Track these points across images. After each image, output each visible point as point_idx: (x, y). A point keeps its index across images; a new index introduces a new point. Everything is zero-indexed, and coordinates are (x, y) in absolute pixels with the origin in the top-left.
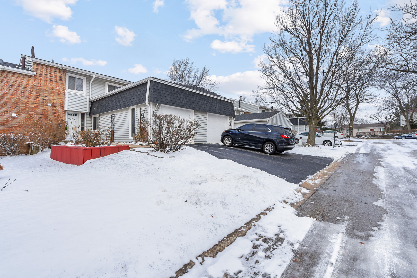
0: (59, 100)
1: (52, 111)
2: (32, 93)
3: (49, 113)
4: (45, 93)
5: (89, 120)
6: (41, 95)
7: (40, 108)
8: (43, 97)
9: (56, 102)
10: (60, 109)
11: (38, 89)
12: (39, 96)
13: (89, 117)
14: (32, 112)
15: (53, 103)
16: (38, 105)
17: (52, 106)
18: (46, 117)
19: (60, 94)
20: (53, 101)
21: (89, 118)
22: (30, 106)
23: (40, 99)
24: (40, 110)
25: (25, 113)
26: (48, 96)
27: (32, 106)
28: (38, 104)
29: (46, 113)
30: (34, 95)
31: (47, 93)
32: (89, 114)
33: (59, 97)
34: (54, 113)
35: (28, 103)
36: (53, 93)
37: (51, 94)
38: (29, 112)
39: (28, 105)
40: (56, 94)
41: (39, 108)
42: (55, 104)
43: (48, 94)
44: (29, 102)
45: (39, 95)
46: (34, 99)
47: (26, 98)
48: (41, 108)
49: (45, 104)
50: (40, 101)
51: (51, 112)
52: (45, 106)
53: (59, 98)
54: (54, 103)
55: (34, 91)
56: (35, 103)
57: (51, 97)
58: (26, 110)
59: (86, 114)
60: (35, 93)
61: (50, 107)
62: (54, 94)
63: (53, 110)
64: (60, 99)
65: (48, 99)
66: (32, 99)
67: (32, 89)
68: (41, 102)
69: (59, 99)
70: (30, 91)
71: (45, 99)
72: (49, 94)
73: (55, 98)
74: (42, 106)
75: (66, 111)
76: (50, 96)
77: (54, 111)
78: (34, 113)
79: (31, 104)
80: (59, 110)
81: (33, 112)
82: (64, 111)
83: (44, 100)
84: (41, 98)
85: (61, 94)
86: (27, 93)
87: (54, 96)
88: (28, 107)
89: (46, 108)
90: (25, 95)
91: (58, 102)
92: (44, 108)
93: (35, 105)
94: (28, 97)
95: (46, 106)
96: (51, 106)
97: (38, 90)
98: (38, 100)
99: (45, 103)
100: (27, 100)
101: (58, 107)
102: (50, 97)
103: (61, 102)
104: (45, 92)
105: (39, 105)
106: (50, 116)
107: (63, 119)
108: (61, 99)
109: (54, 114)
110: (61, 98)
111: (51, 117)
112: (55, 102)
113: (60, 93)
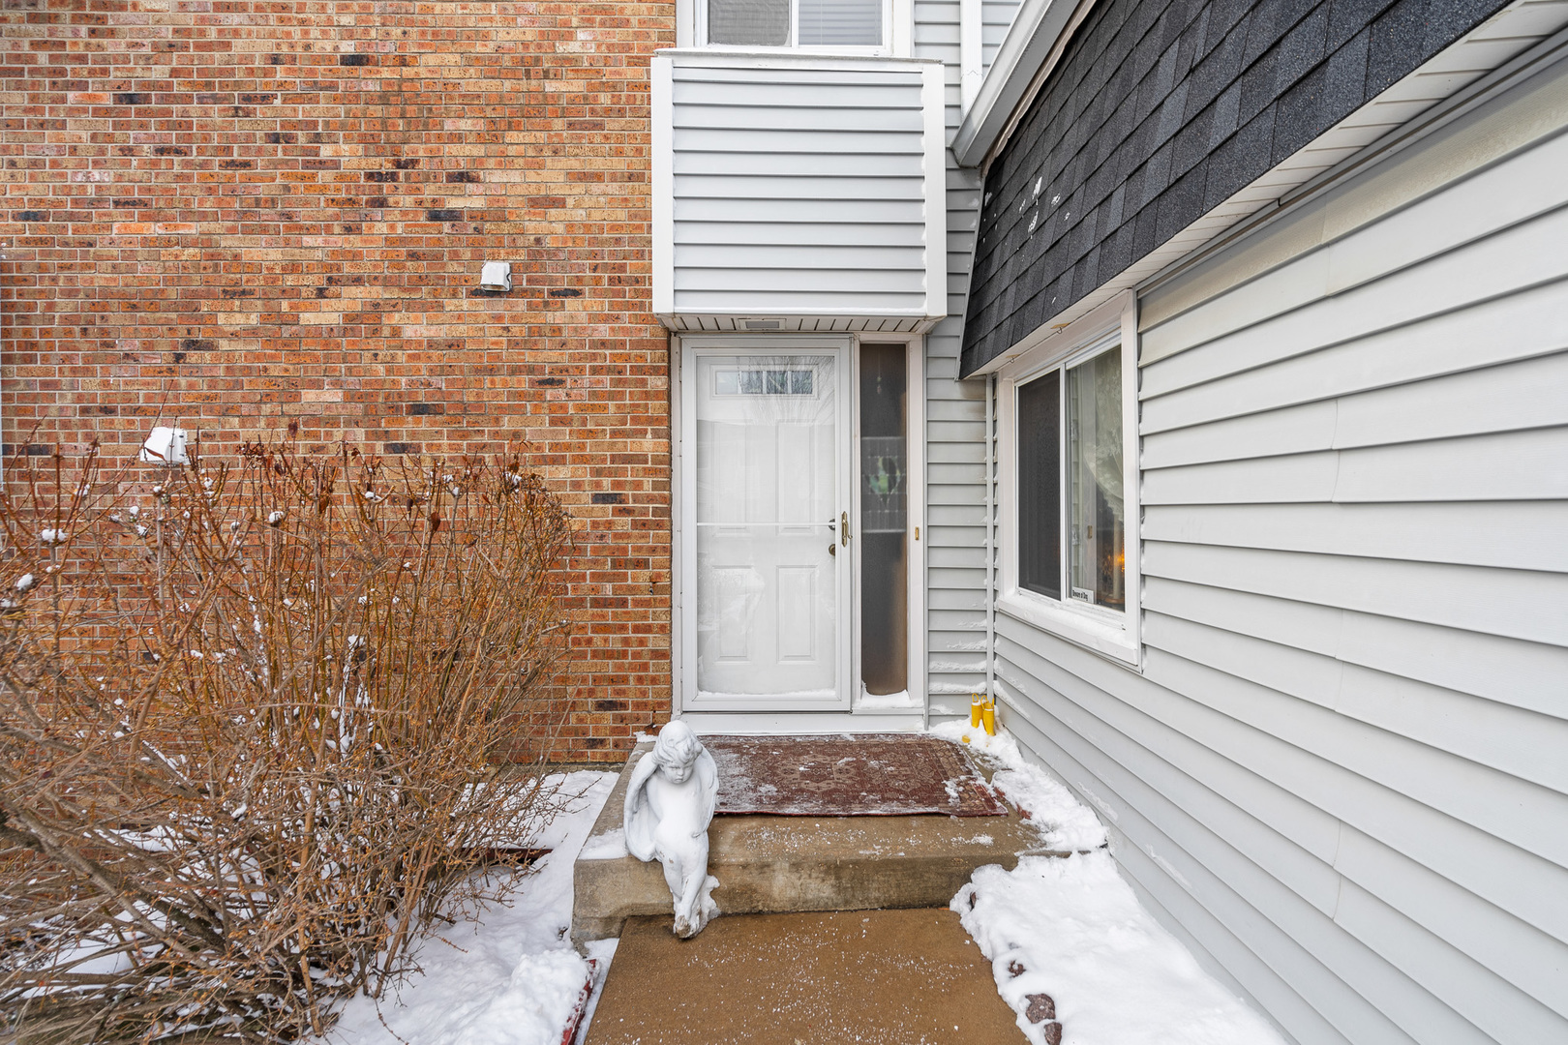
0: (589, 206)
1: (529, 357)
2: (326, 151)
3: (498, 389)
4: (457, 138)
5: (959, 432)
6: (414, 162)
7: (408, 332)
8: (429, 191)
9: (570, 226)
10: (606, 319)
11: (384, 99)
12: (393, 177)
13: (956, 390)
14: (332, 396)
15: (538, 251)
16: (377, 292)
17: (523, 293)
18: (464, 436)
19: (608, 111)
20: (533, 226)
21: (961, 411)
22: (308, 318)
23: (404, 213)
24: (402, 357)
25: (266, 409)
26: (478, 161)
27: (327, 315)
28: (387, 283)
29: (465, 385)
30: (341, 178)
31: (465, 125)
32: (955, 348)
33: (598, 164)
34: (551, 382)
35: (290, 281)
36: (536, 110)
37: (512, 136)
38: (295, 398)
39: (285, 306)
40: (559, 124)
41: (396, 332)
42: (552, 254)
43: (480, 139)
44: (293, 268)
45: (388, 167)
46: (348, 230)
47: (264, 230)
48: (418, 327)
49: (453, 267)
50: (402, 241)
51: (514, 371)
52: (450, 304)
53: (598, 177)
54: (549, 243)
55: (343, 126)
56: (358, 281)
57: (515, 177)
58: (275, 370)
59: (928, 359)
60: (347, 153)
61: (500, 305)
62: (547, 129)
63: (533, 347)
64: (614, 178)
65: (478, 203)
66: (328, 230)
67: (321, 110)
68: (413, 256)
69: (596, 187)
70: (302, 137)
71: (453, 216)
72: (492, 135)
73: (553, 177)
74: (424, 308)
75: (673, 334)
76: (505, 162)
77: (549, 356)
78: (350, 397)
79: (321, 293)
80: (604, 331)
81: (337, 384)
82: (652, 345)
83: (446, 226)
84: (408, 201)
85: (621, 113)
86: (276, 165)
87: (547, 152)
88: (286, 331)
89: (461, 330)
90: (263, 190)
91: (587, 228)
92: (442, 333)
93: (355, 297)
94: (289, 217)
95: (465, 304)
96: (510, 293)
97: (377, 110)
98: (382, 228)
99: (455, 256)
100: (275, 254)
101: (595, 293)
102: (497, 177)
103: (621, 215)
104: (449, 125)
105: (395, 293)
106: (507, 424)
107: (648, 445)
108: (613, 188)
109: (549, 393)
110: (620, 165)
111: (516, 435)
112: (560, 228)
113: (605, 99)
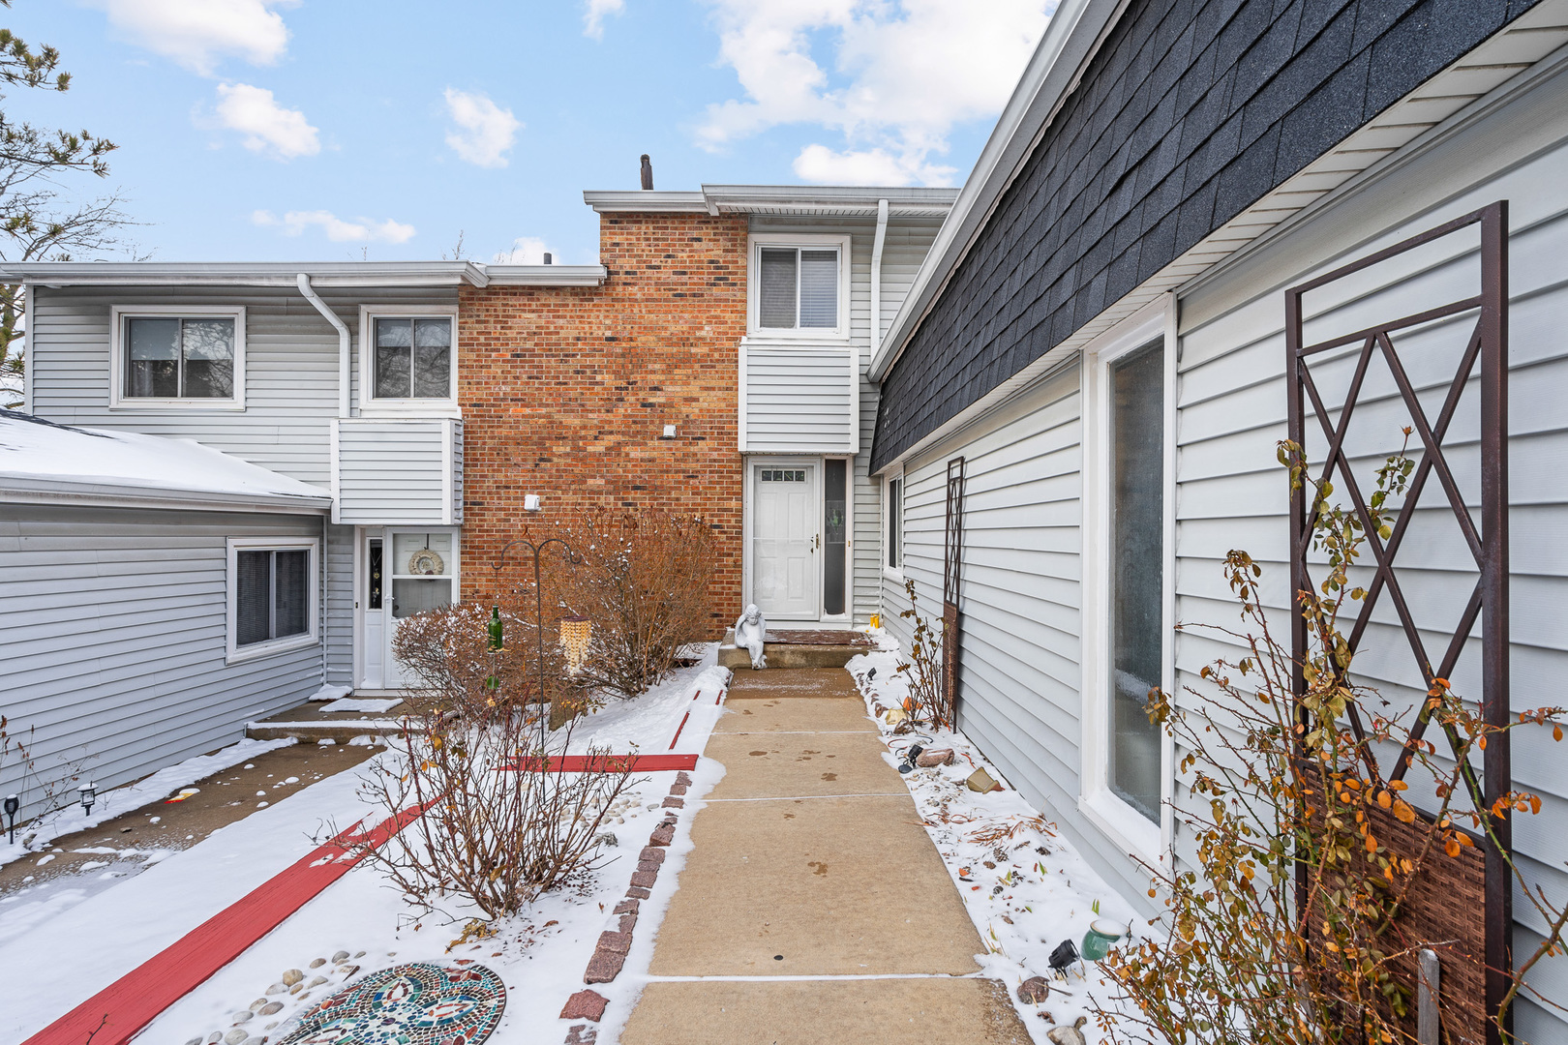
0: (710, 401)
1: (683, 466)
2: (599, 378)
3: (670, 480)
4: (653, 372)
5: (868, 499)
6: (635, 383)
7: (632, 455)
8: (641, 395)
9: (701, 410)
10: (716, 450)
11: (623, 355)
12: (627, 389)
13: (867, 481)
14: (601, 482)
15: (687, 421)
16: (620, 438)
17: (681, 438)
18: (656, 499)
19: (718, 361)
20: (685, 410)
21: (869, 490)
22: (590, 449)
23: (631, 404)
24: (630, 465)
25: (573, 487)
26: (662, 382)
27: (598, 448)
28: (624, 434)
29: (656, 477)
30: (605, 389)
31: (657, 366)
32: (867, 462)
33: (713, 383)
34: (692, 477)
35: (583, 433)
36: (687, 360)
37: (677, 371)
38: (585, 482)
39: (581, 443)
40: (697, 366)
41: (627, 455)
42: (694, 422)
43: (663, 372)
44: (584, 427)
45: (624, 385)
46: (608, 411)
47: (573, 411)
48: (636, 453)
49: (651, 428)
50: (630, 416)
51: (677, 472)
52: (650, 443)
53: (713, 389)
54: (692, 417)
55: (606, 367)
56: (611, 433)
57: (678, 389)
58: (577, 470)
59: (855, 467)
60: (607, 378)
61: (671, 444)
62: (692, 367)
63: (685, 461)
64: (720, 389)
65: (662, 400)
66: (599, 411)
67: (597, 361)
68: (634, 422)
69: (712, 393)
70: (588, 373)
71: (652, 405)
72: (669, 370)
73: (694, 389)
74: (640, 444)
75: (745, 456)
76: (673, 382)
77: (692, 466)
78: (607, 482)
79: (596, 438)
80: (715, 455)
81: (602, 477)
82: (736, 461)
83: (649, 409)
84: (632, 399)
85: (723, 361)
86: (578, 383)
87: (691, 378)
88: (581, 454)
89: (655, 454)
90: (572, 394)
91: (709, 411)
92: (647, 455)
93: (610, 440)
94: (583, 405)
95: (656, 443)
96: (675, 439)
97: (621, 360)
98: (622, 411)
99: (652, 422)
100: (577, 422)
101: (711, 439)
102: (671, 389)
103: (723, 405)
104: (650, 367)
105: (627, 438)
106: (673, 495)
107: (733, 504)
108: (720, 394)
109: (691, 481)
110: (723, 384)
111: (678, 499)
112: (697, 411)
113: (716, 355)
